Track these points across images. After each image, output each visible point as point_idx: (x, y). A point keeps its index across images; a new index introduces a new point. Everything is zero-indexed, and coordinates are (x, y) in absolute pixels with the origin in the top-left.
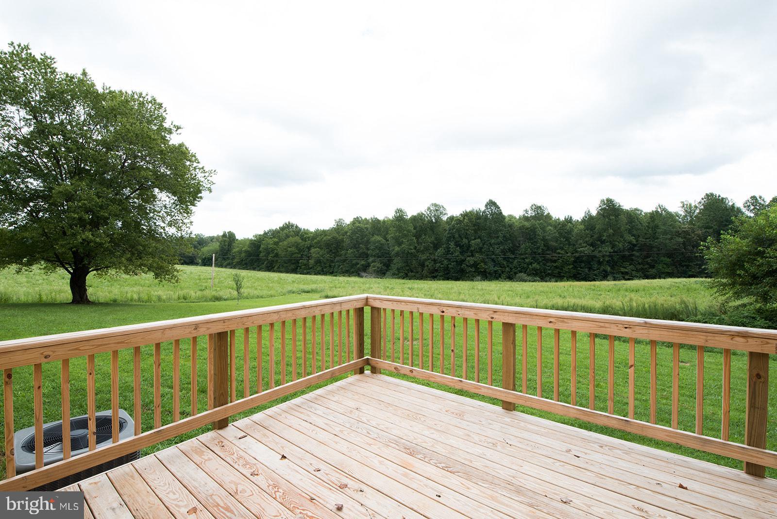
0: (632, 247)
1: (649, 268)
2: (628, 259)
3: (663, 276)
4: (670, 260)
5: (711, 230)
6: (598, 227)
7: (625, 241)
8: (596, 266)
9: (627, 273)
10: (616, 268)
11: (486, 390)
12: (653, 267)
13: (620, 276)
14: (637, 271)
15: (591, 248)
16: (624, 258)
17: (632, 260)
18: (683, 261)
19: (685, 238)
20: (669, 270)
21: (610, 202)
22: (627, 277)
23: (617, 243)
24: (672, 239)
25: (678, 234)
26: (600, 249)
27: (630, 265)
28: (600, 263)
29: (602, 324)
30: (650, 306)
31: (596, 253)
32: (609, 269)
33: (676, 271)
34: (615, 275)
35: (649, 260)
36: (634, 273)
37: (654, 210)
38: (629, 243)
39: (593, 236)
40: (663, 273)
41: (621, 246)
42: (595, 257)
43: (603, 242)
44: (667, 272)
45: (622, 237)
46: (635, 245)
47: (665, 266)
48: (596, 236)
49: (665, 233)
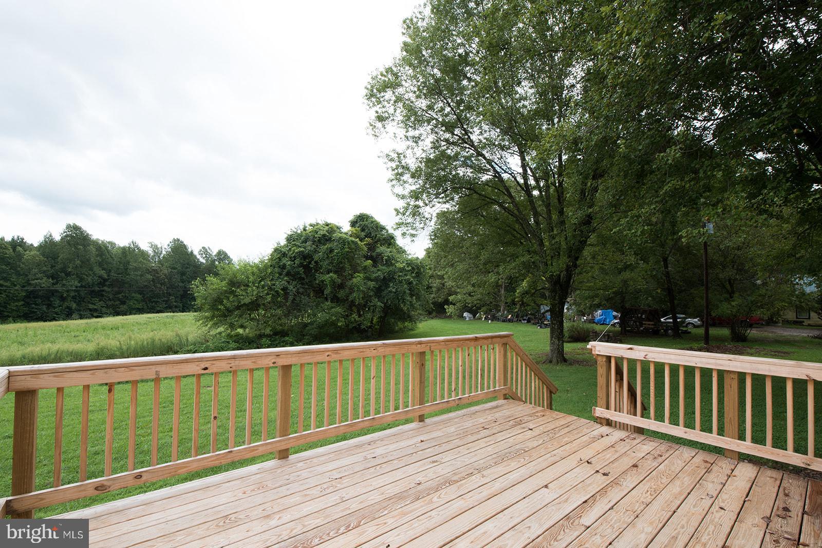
0: (103, 282)
1: (120, 304)
2: (100, 295)
3: (134, 312)
4: (141, 296)
5: (176, 271)
6: (61, 256)
7: (95, 274)
8: (57, 303)
9: (96, 310)
10: (83, 304)
11: (264, 448)
12: (123, 303)
13: (88, 313)
14: (108, 307)
15: (50, 280)
16: (93, 293)
17: (102, 296)
18: (152, 297)
19: (154, 276)
20: (139, 306)
21: (76, 228)
22: (95, 314)
23: (85, 277)
24: (141, 276)
25: (149, 271)
26: (64, 282)
27: (100, 301)
28: (63, 299)
29: (361, 350)
30: (148, 343)
31: (58, 287)
32: (74, 306)
33: (145, 307)
34: (82, 313)
35: (120, 296)
36: (104, 310)
37: (128, 246)
38: (99, 277)
39: (55, 266)
40: (134, 309)
41: (89, 280)
42: (57, 291)
43: (68, 274)
44: (138, 309)
45: (91, 269)
46: (105, 280)
47: (135, 302)
48: (59, 267)
49: (136, 269)
